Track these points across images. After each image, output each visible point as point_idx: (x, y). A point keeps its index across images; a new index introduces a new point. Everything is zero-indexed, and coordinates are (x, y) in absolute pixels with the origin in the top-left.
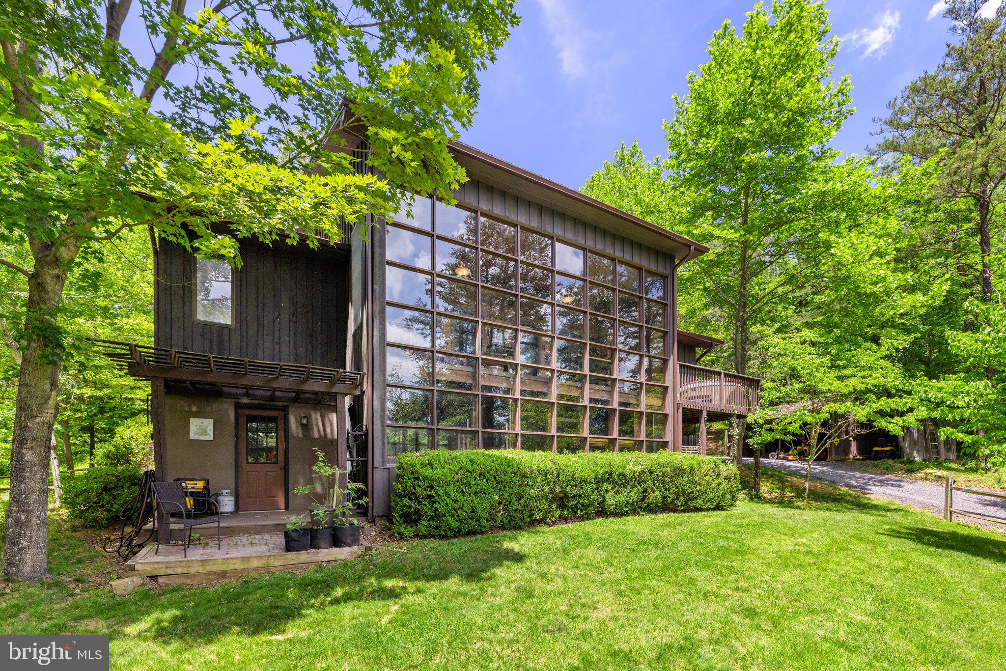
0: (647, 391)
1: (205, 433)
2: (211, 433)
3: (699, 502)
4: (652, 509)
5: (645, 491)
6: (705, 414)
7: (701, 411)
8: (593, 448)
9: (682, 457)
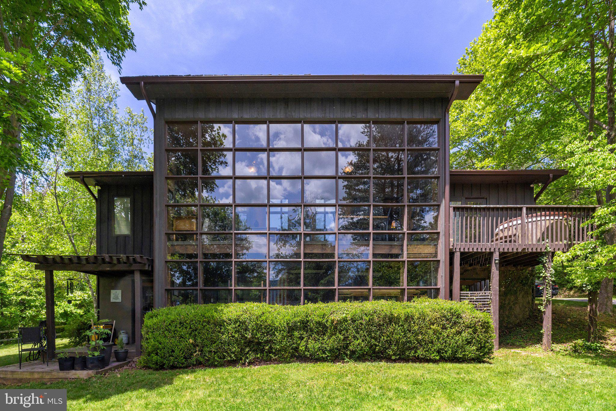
0: (409, 240)
1: (117, 298)
2: (120, 298)
3: (420, 352)
4: (361, 357)
5: (346, 338)
6: (496, 256)
7: (491, 254)
8: (344, 298)
9: (455, 305)
